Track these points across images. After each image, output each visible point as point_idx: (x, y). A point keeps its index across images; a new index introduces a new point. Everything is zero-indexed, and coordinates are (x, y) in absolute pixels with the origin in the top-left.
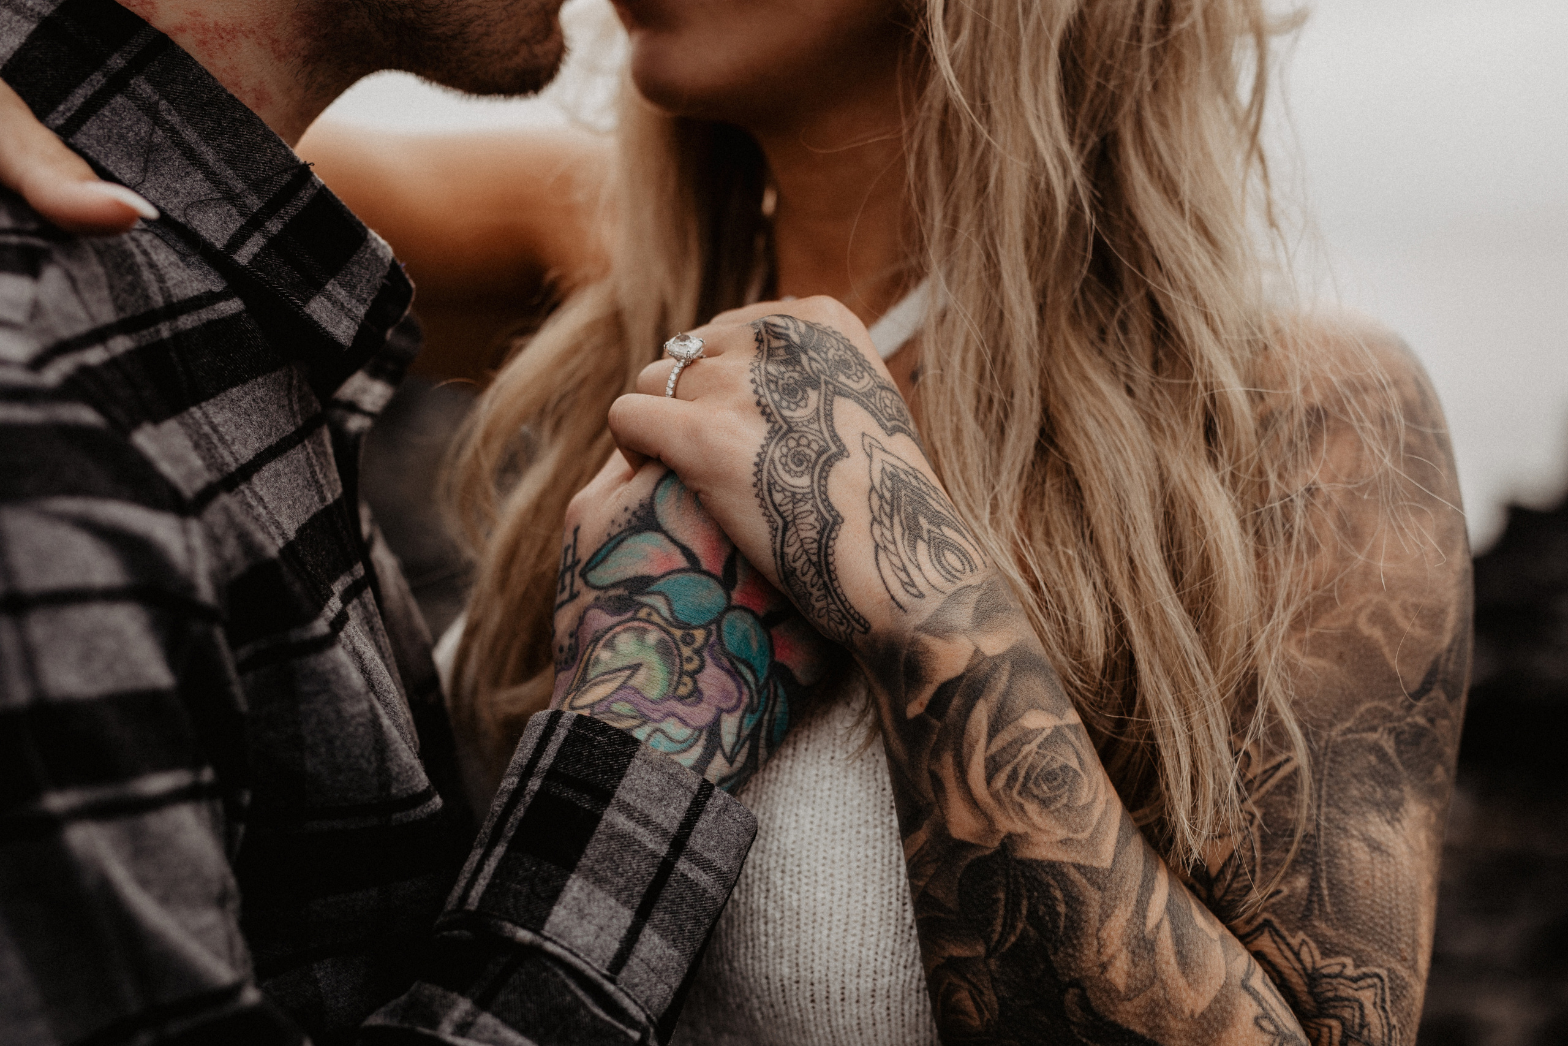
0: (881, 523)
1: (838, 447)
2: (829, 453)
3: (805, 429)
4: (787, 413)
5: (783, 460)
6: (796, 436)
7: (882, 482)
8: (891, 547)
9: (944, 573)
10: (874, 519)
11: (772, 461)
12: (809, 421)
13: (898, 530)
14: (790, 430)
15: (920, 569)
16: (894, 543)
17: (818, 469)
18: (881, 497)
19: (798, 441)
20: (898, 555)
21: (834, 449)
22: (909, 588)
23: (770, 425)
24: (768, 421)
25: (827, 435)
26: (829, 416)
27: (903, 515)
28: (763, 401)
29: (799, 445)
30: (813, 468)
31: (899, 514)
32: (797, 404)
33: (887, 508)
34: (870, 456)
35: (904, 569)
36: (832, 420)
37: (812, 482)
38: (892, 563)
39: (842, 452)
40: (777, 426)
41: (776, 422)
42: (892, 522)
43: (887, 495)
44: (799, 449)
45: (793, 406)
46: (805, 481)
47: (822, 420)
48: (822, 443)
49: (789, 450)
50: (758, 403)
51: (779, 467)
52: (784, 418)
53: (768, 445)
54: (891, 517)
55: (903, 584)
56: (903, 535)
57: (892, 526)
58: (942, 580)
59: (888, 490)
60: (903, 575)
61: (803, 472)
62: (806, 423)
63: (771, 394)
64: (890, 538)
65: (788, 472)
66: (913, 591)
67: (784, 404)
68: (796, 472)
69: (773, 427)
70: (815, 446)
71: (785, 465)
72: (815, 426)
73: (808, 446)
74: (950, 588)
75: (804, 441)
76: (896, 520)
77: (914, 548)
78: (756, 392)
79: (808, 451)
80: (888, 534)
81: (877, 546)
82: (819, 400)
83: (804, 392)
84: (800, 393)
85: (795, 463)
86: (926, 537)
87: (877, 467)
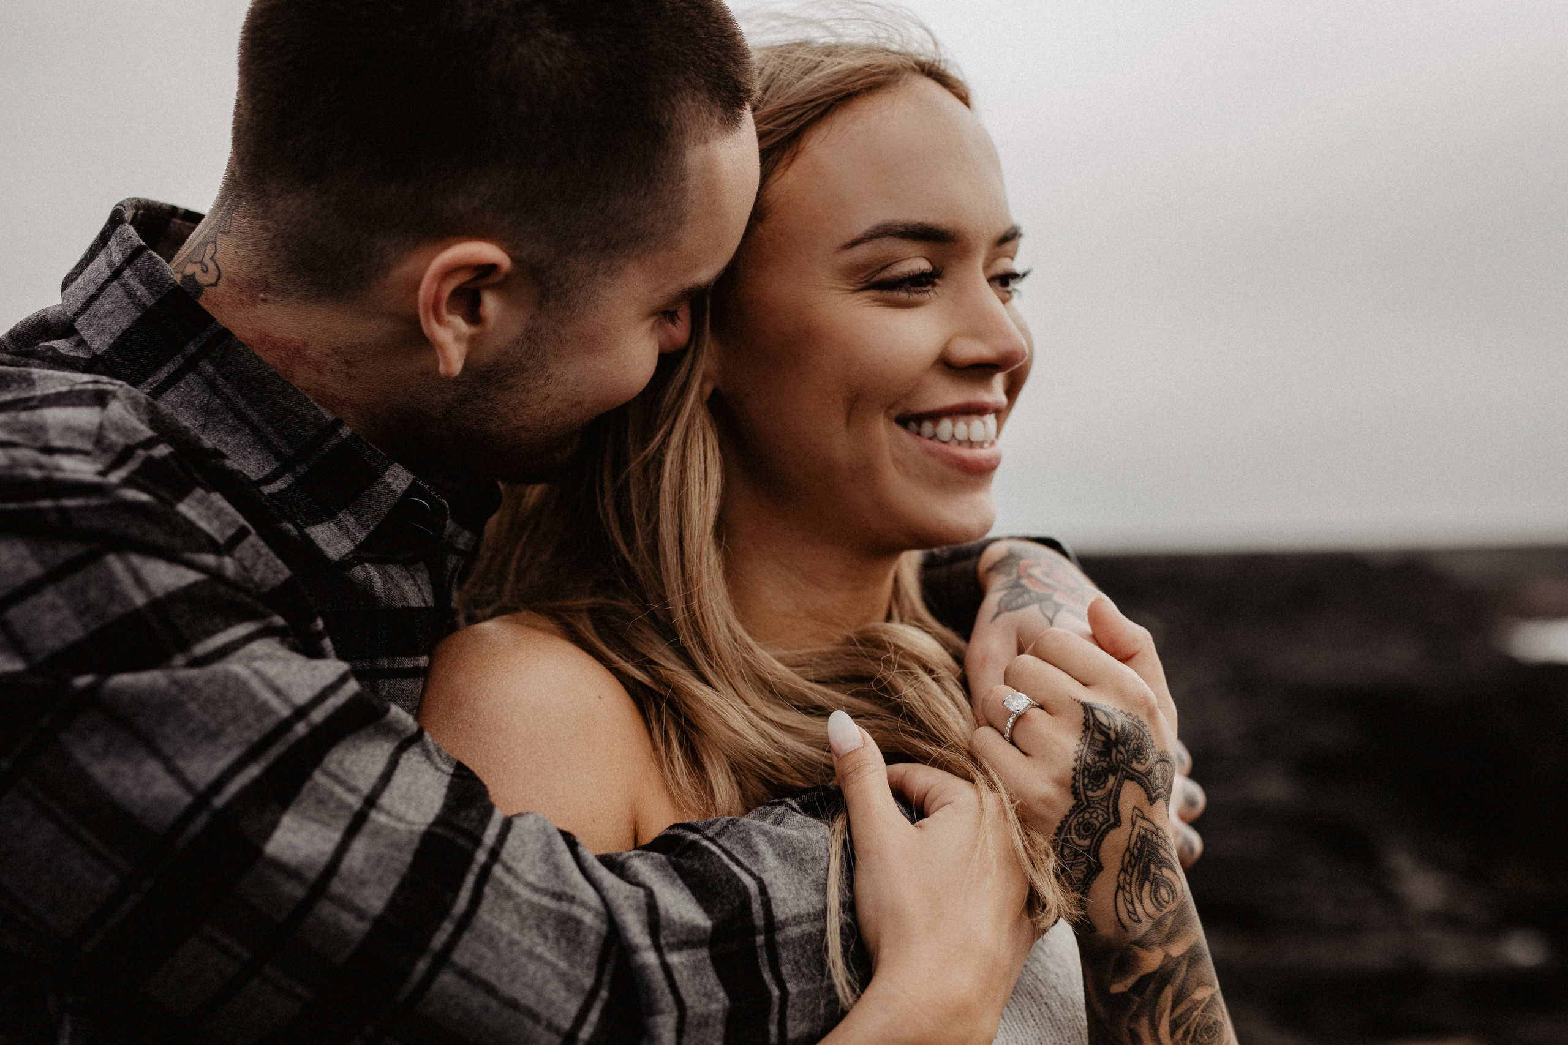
0: (1126, 872)
1: (1115, 819)
2: (1110, 823)
3: (1098, 806)
4: (1090, 793)
5: (1077, 827)
6: (1091, 810)
7: (1136, 843)
8: (1127, 887)
9: (1156, 904)
10: (1123, 869)
11: (1070, 827)
12: (1102, 800)
13: (1135, 875)
14: (1089, 806)
15: (1141, 903)
16: (1130, 885)
17: (1098, 835)
18: (1132, 854)
19: (1091, 814)
20: (1130, 893)
21: (1112, 820)
22: (1132, 916)
23: (1075, 802)
24: (1075, 798)
25: (1111, 810)
26: (1117, 796)
27: (1141, 865)
28: (1077, 784)
29: (1091, 817)
30: (1096, 833)
31: (1139, 865)
32: (1099, 788)
33: (1133, 862)
34: (1133, 824)
35: (1132, 904)
36: (1118, 800)
37: (1091, 844)
38: (1125, 898)
39: (1117, 823)
40: (1080, 803)
41: (1081, 800)
42: (1133, 871)
43: (1136, 852)
44: (1090, 820)
45: (1095, 788)
46: (1087, 842)
47: (1112, 798)
48: (1106, 816)
49: (1084, 820)
50: (1073, 786)
51: (1073, 831)
52: (1086, 796)
53: (1070, 815)
54: (1133, 867)
55: (1129, 912)
56: (1137, 879)
57: (1132, 873)
58: (1154, 909)
59: (1137, 849)
60: (1130, 907)
61: (1087, 837)
62: (1100, 801)
63: (1083, 779)
64: (1128, 881)
65: (1078, 836)
66: (1135, 917)
67: (1090, 786)
68: (1083, 836)
69: (1077, 803)
70: (1101, 819)
71: (1077, 831)
72: (1105, 804)
73: (1096, 819)
74: (1158, 915)
75: (1095, 815)
76: (1136, 869)
77: (1141, 888)
78: (1074, 778)
79: (1096, 822)
80: (1128, 878)
81: (1119, 887)
82: (1114, 783)
83: (1107, 777)
84: (1103, 778)
85: (1084, 829)
86: (1151, 878)
87: (1135, 833)
